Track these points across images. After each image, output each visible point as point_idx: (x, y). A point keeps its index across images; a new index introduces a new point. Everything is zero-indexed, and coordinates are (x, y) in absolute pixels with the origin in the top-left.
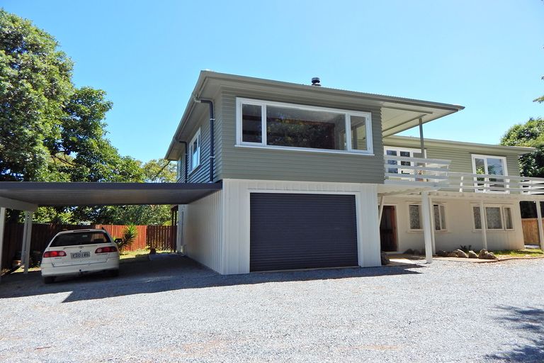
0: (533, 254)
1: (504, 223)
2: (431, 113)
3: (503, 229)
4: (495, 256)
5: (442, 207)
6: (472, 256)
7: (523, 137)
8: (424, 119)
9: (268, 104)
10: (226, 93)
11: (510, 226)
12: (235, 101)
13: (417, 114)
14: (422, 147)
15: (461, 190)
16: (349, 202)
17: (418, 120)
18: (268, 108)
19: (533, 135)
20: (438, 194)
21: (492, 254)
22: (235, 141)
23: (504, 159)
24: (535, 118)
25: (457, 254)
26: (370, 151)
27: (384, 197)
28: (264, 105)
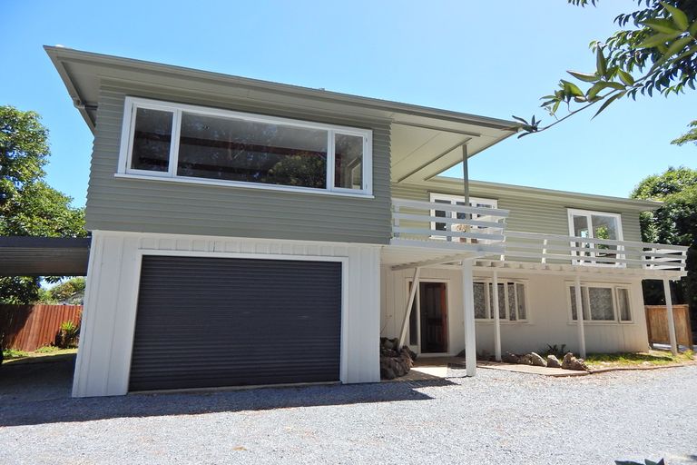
0: (656, 362)
1: (617, 312)
2: (478, 135)
3: (616, 321)
4: (586, 363)
5: (521, 287)
6: (552, 364)
7: (659, 192)
8: (471, 147)
9: (184, 110)
10: (108, 88)
11: (626, 317)
12: (123, 103)
13: (460, 138)
14: (466, 194)
15: (543, 260)
16: (331, 273)
17: (461, 148)
18: (185, 117)
19: (672, 189)
20: (506, 266)
21: (580, 361)
22: (117, 166)
23: (618, 217)
24: (676, 168)
25: (531, 359)
26: (367, 191)
27: (419, 268)
28: (177, 111)
